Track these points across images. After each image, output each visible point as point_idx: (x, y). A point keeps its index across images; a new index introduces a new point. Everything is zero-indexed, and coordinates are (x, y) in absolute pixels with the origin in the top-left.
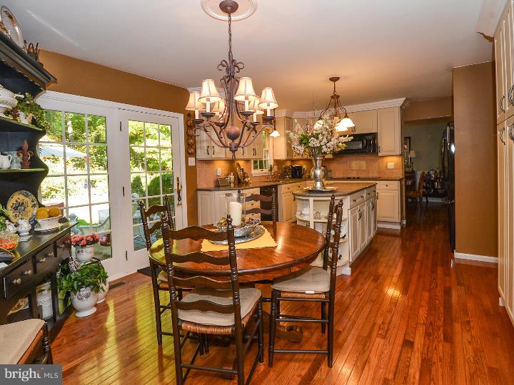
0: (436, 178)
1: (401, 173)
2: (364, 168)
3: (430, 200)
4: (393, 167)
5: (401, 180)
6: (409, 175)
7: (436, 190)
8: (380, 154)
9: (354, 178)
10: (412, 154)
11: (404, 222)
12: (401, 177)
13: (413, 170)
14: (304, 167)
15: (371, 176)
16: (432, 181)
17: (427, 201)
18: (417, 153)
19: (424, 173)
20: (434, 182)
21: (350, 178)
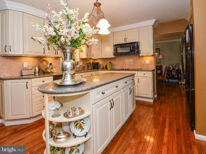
0: (173, 69)
1: (154, 66)
2: (132, 63)
3: (170, 80)
4: (149, 63)
5: (153, 71)
6: (159, 68)
7: (173, 76)
8: (140, 55)
9: (126, 69)
10: (161, 57)
11: (156, 96)
12: (154, 69)
13: (161, 65)
14: (101, 63)
15: (136, 68)
16: (171, 70)
17: (168, 81)
18: (163, 56)
19: (167, 66)
20: (171, 71)
21: (123, 69)
